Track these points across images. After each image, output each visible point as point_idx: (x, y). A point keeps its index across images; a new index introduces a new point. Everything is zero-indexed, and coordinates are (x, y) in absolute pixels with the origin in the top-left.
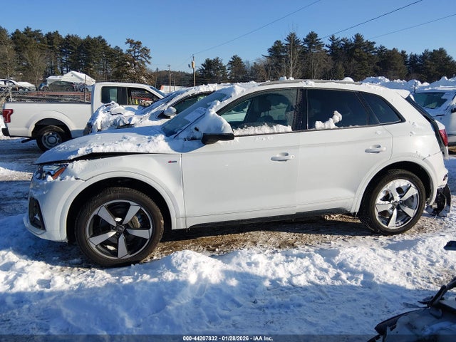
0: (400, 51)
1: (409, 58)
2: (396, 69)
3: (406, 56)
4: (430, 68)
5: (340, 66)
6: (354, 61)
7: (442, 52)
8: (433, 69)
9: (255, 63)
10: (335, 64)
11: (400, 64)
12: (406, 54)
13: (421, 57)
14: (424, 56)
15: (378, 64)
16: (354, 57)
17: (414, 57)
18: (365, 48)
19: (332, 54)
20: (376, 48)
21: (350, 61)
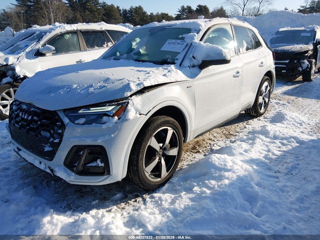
0: (116, 6)
1: (122, 11)
2: (116, 19)
3: (120, 10)
4: (135, 19)
5: (78, 16)
6: (87, 12)
7: (140, 8)
8: (138, 19)
9: (4, 10)
10: (74, 14)
11: (118, 15)
12: (120, 8)
13: (129, 11)
14: (131, 11)
15: (104, 15)
16: (88, 9)
17: (125, 11)
18: (93, 3)
19: (70, 5)
20: (101, 3)
21: (85, 12)
